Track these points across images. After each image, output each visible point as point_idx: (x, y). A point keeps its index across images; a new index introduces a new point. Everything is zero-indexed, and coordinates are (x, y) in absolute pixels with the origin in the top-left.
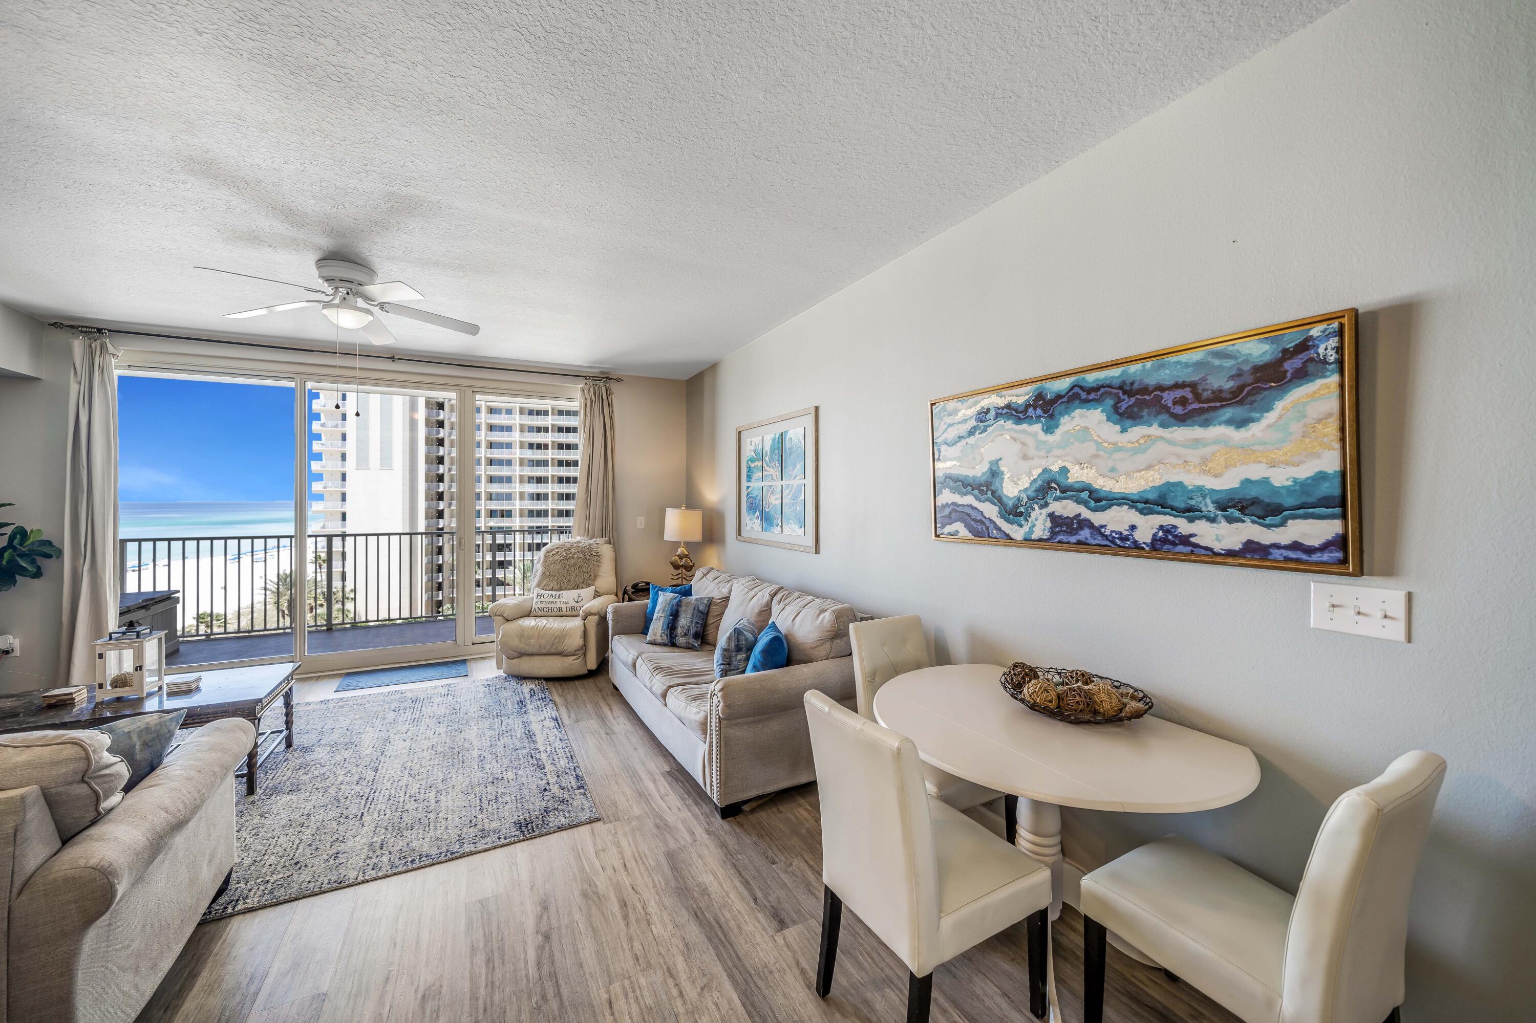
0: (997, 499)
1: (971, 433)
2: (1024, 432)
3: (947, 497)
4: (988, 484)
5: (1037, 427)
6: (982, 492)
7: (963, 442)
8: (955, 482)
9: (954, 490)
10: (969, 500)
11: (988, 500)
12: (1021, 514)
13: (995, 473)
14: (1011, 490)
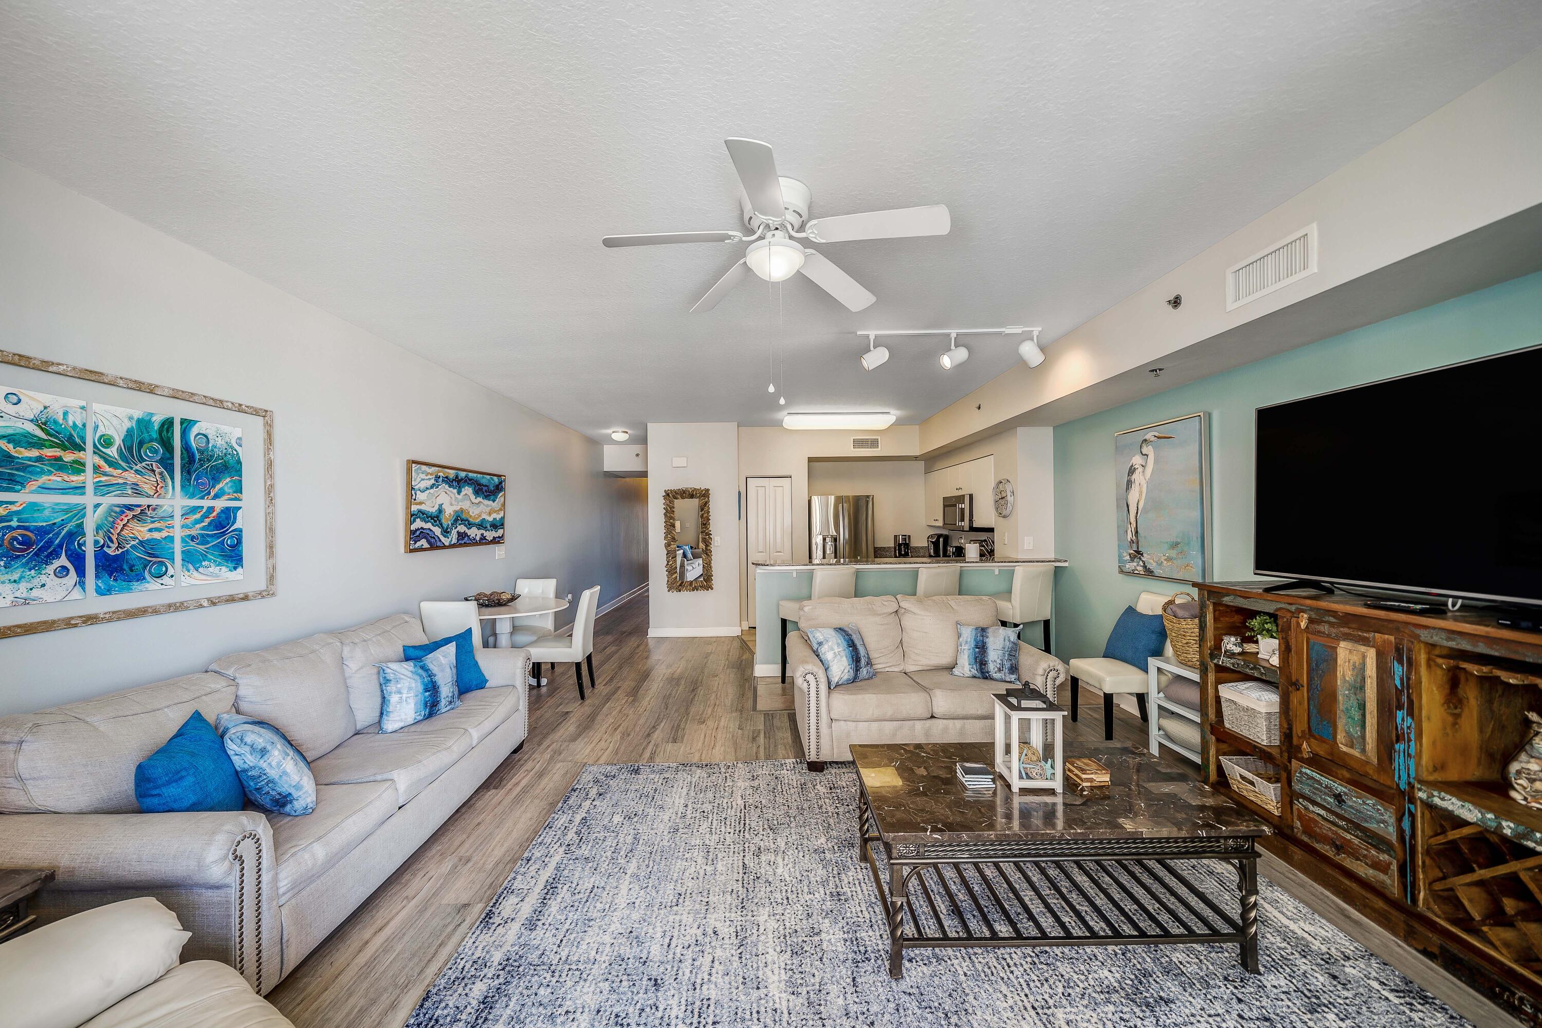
0: (441, 526)
1: (432, 487)
2: (451, 492)
3: (418, 524)
4: (437, 517)
5: (455, 491)
6: (435, 521)
7: (428, 492)
8: (423, 514)
9: (423, 520)
10: (429, 525)
11: (437, 525)
12: (448, 532)
13: (440, 511)
14: (446, 521)
